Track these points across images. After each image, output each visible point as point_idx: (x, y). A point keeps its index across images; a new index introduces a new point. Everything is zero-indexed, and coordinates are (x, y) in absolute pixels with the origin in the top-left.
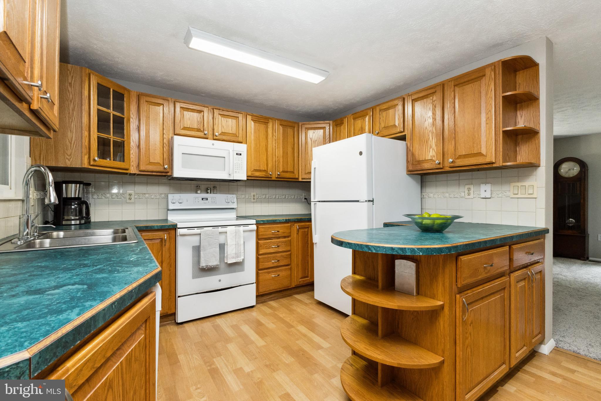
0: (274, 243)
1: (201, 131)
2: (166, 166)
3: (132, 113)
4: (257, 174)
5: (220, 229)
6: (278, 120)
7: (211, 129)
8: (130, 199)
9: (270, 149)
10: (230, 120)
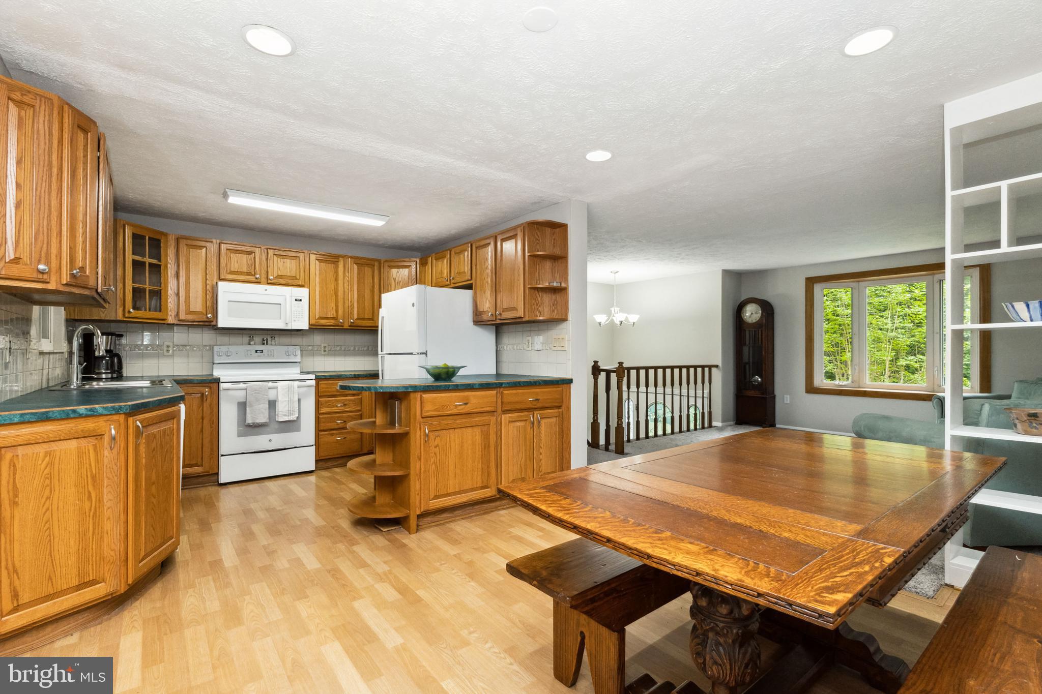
0: (339, 401)
1: (252, 275)
2: (209, 316)
3: (170, 259)
4: (323, 322)
5: (270, 384)
6: (351, 257)
7: (263, 272)
8: (168, 351)
9: (340, 293)
10: (288, 260)
